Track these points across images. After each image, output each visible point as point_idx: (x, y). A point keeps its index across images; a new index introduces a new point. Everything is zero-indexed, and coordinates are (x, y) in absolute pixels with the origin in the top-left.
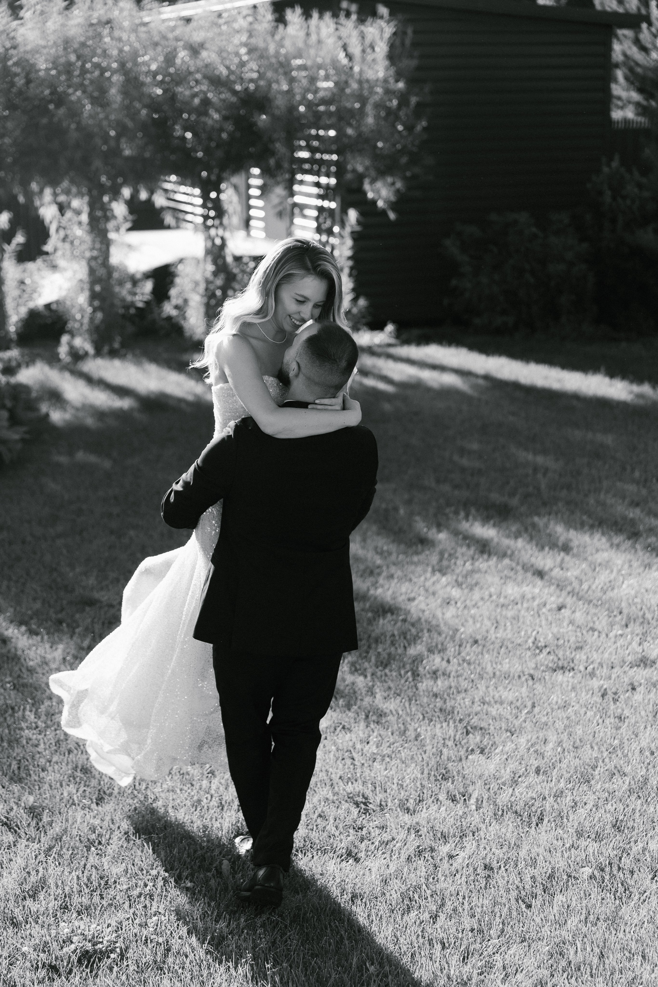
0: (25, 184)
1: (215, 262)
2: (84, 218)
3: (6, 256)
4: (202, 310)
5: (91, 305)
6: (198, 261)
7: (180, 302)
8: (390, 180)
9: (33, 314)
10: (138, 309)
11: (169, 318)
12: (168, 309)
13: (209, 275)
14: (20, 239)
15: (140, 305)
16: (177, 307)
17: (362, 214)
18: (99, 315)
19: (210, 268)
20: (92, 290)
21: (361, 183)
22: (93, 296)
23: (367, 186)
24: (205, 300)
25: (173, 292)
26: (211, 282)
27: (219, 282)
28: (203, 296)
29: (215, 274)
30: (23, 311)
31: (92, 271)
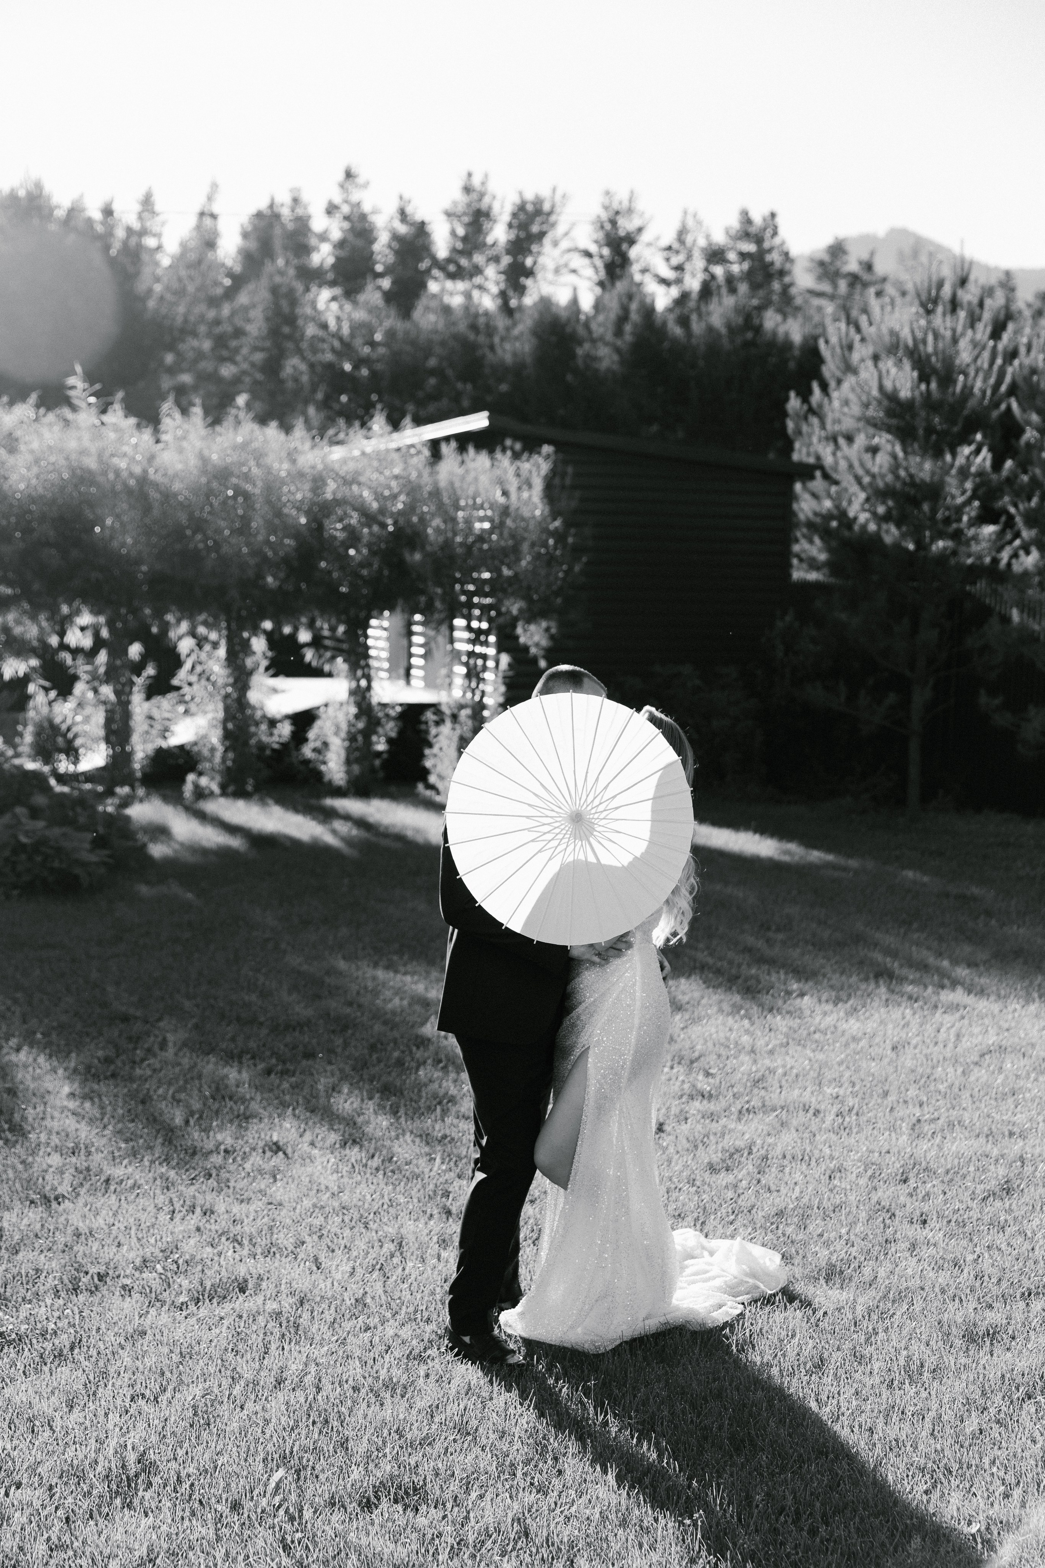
0: (159, 614)
1: (359, 705)
2: (222, 652)
3: (135, 689)
4: (343, 754)
5: (223, 744)
6: (341, 704)
7: (318, 744)
8: (544, 624)
9: (160, 752)
10: (274, 750)
11: (307, 762)
12: (307, 751)
13: (351, 717)
14: (150, 671)
15: (276, 746)
16: (315, 750)
17: (514, 658)
18: (231, 755)
19: (353, 710)
20: (225, 728)
21: (514, 627)
22: (227, 735)
23: (519, 630)
24: (347, 744)
25: (311, 734)
26: (354, 726)
27: (361, 725)
28: (344, 740)
29: (357, 717)
30: (150, 748)
31: (227, 709)
